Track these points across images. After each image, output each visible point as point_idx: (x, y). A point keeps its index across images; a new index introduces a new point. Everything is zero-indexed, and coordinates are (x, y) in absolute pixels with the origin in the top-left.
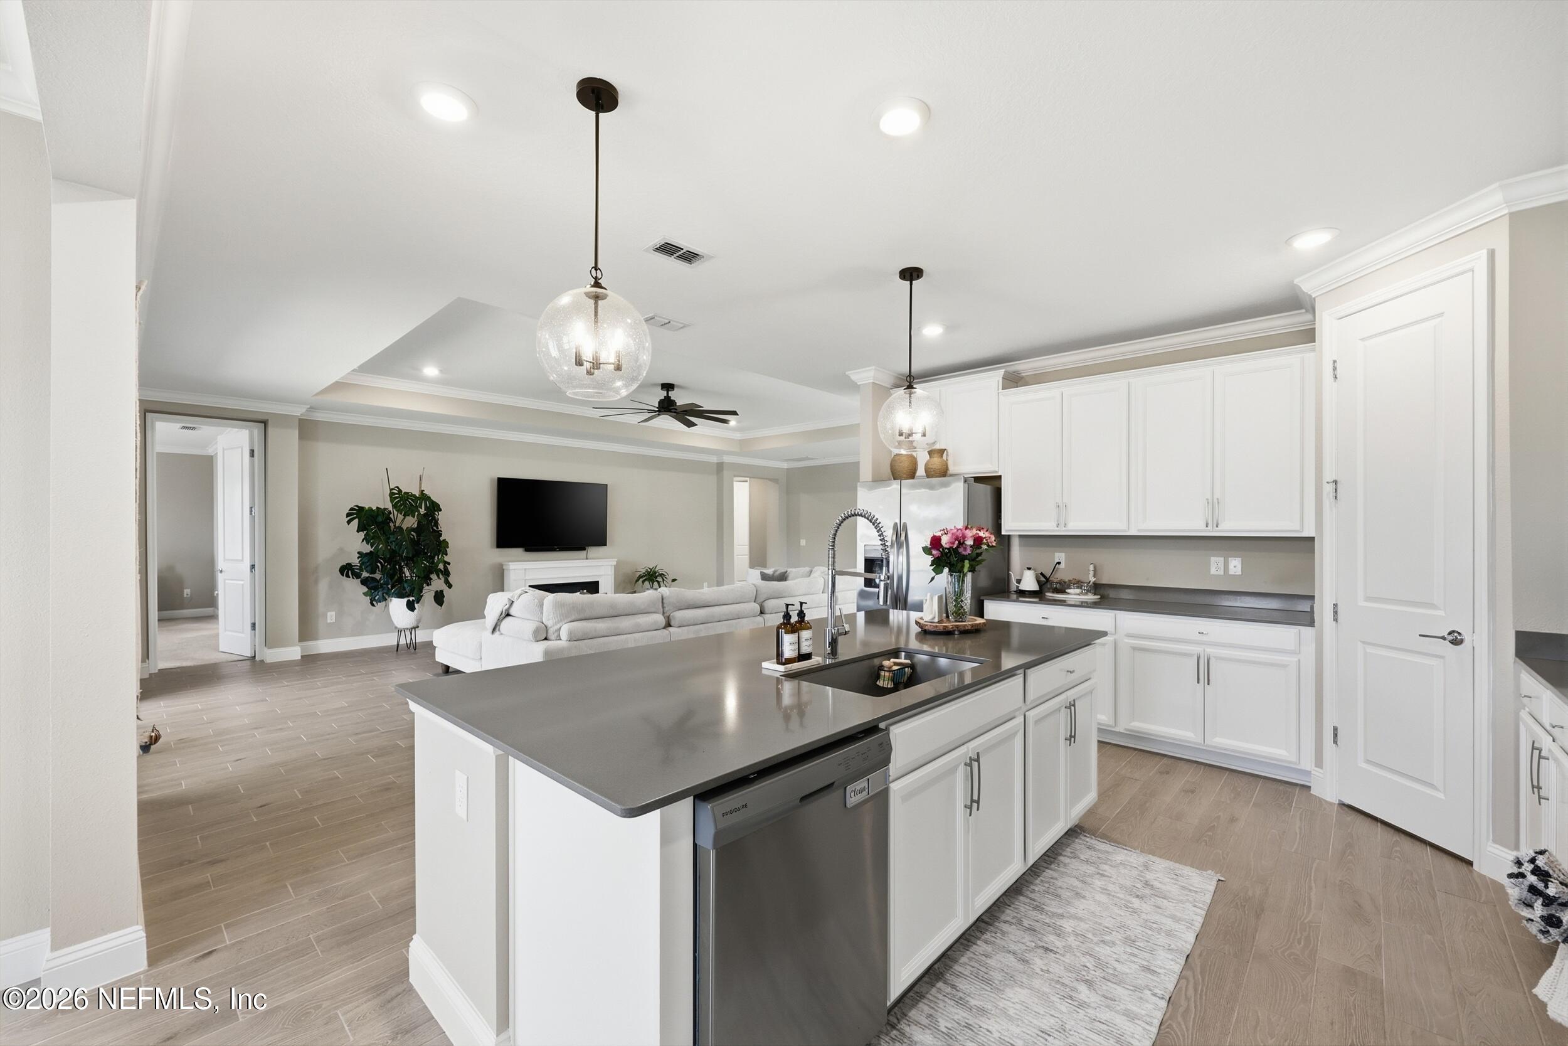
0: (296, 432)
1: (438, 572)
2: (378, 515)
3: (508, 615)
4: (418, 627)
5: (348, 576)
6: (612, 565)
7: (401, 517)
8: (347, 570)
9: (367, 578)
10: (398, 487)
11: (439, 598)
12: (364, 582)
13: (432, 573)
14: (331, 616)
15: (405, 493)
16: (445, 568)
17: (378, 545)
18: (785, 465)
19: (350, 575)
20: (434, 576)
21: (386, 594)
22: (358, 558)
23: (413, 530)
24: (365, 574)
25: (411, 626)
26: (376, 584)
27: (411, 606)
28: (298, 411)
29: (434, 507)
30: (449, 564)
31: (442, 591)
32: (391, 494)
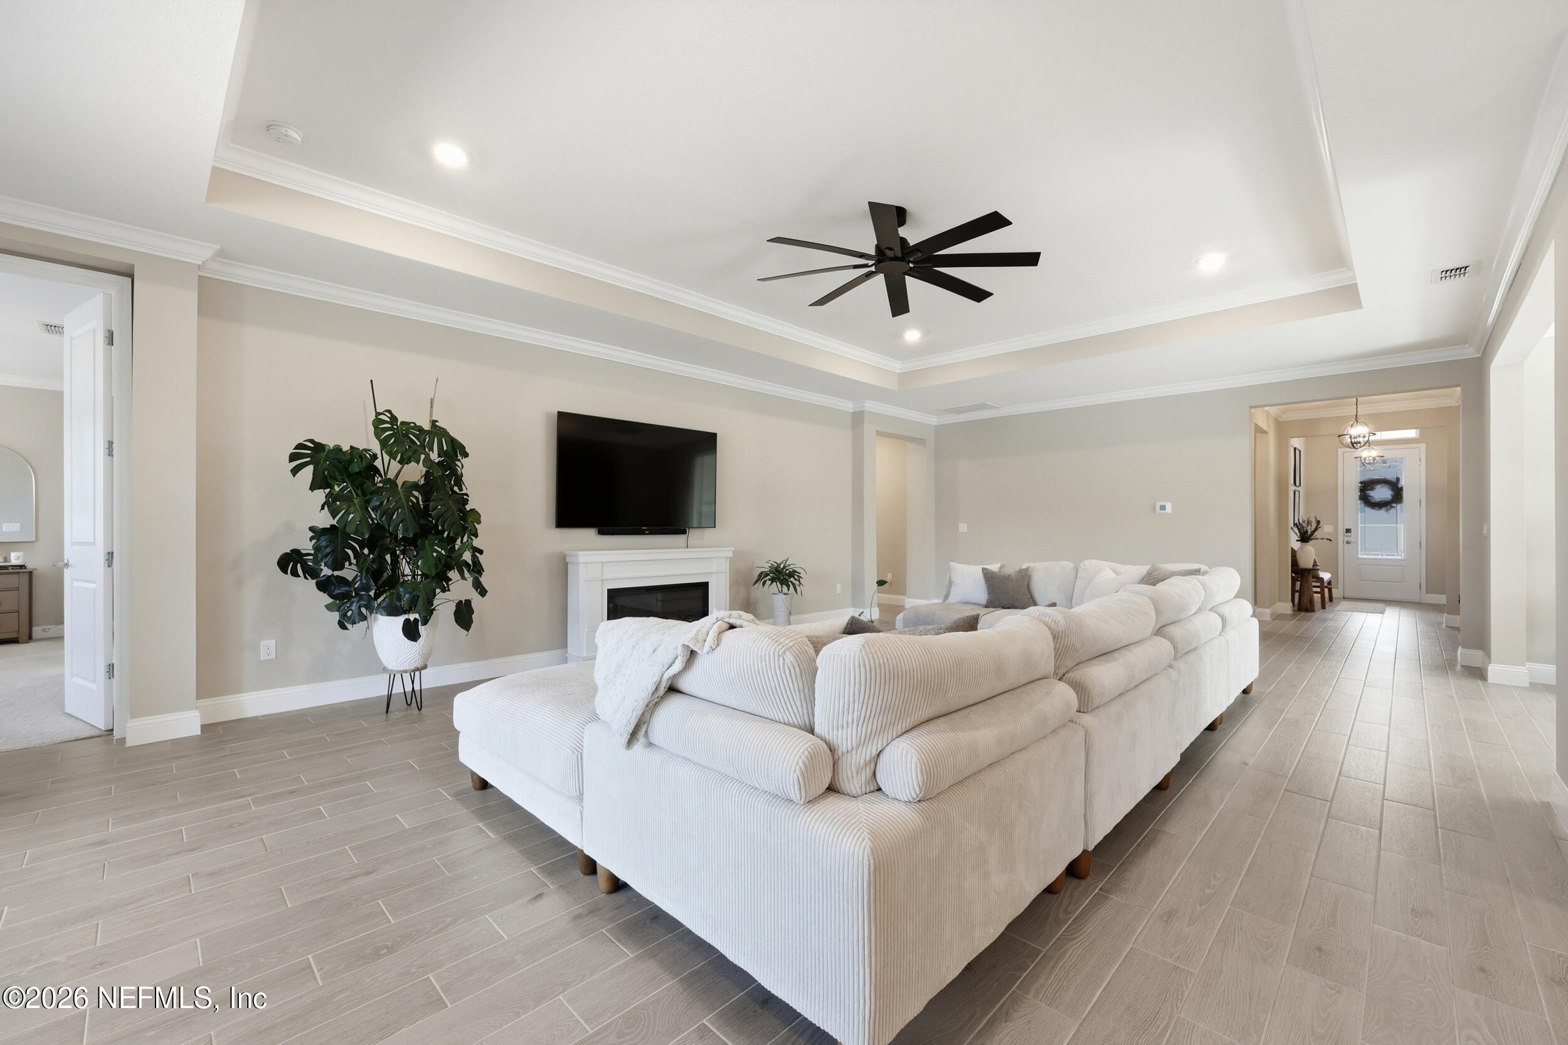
0: (194, 295)
1: (461, 566)
2: (350, 461)
3: (672, 689)
4: (425, 667)
5: (295, 574)
6: (726, 557)
7: (395, 466)
8: (290, 562)
9: (329, 578)
10: (389, 411)
11: (464, 615)
12: (324, 586)
13: (451, 568)
14: (268, 648)
15: (403, 423)
16: (474, 557)
17: (347, 513)
18: (934, 420)
19: (300, 572)
20: (453, 574)
21: (367, 607)
22: (311, 539)
23: (415, 486)
24: (326, 571)
25: (412, 667)
26: (345, 588)
27: (411, 632)
28: (197, 253)
29: (455, 450)
30: (481, 552)
31: (468, 602)
32: (377, 422)
